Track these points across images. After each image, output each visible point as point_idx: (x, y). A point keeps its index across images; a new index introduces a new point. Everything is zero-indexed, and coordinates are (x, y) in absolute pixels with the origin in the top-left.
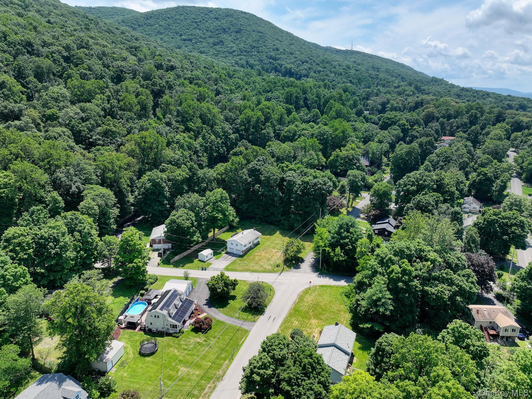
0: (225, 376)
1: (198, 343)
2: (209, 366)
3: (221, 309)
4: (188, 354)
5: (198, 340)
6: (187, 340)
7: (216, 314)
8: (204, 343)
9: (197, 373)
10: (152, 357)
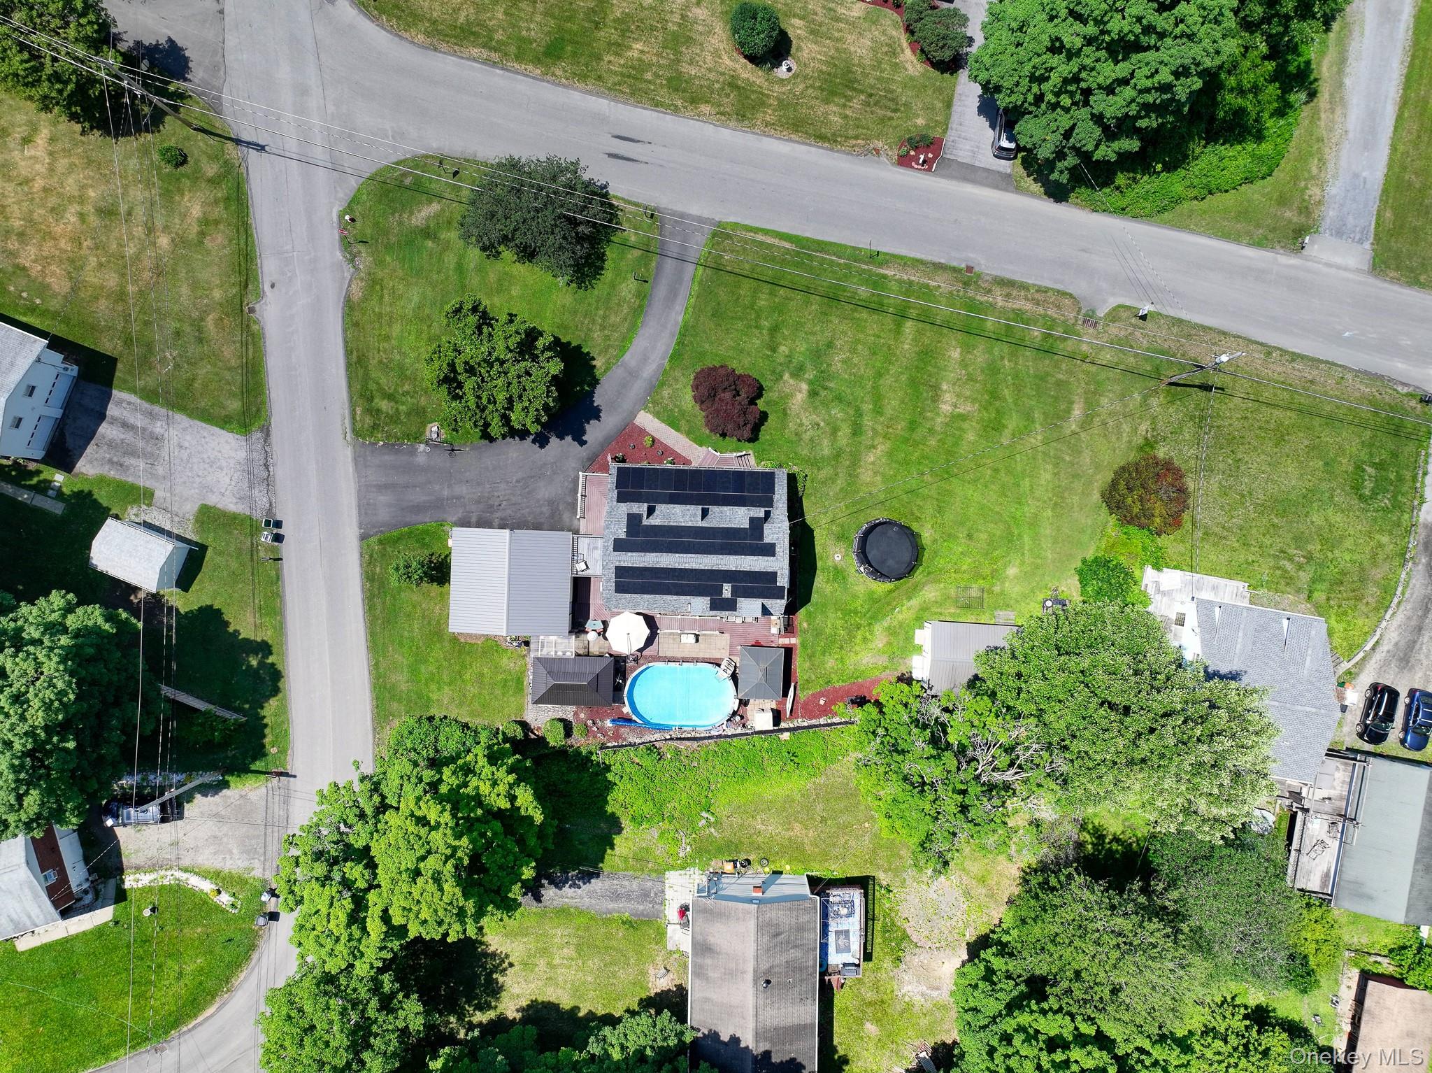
0: (954, 264)
1: (813, 394)
2: (920, 325)
3: (598, 363)
4: (878, 411)
5: (800, 397)
6: (806, 437)
7: (633, 374)
8: (809, 375)
9: (956, 354)
10: (915, 527)
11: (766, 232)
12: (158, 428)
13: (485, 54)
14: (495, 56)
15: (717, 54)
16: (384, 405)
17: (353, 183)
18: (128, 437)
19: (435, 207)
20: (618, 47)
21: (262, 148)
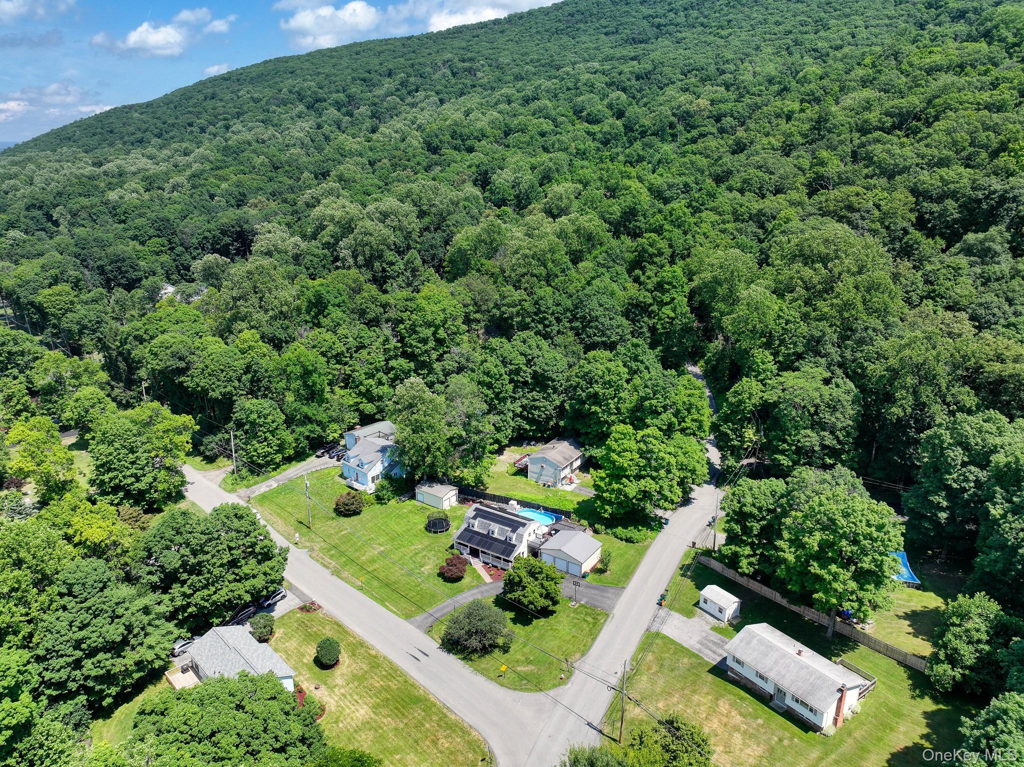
3: (492, 600)
11: (391, 610)
12: (698, 646)
13: (448, 714)
14: (445, 711)
15: (349, 666)
16: (589, 619)
17: (552, 693)
18: (714, 648)
19: (519, 669)
20: (387, 689)
21: (589, 724)
